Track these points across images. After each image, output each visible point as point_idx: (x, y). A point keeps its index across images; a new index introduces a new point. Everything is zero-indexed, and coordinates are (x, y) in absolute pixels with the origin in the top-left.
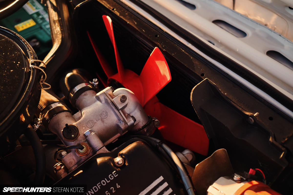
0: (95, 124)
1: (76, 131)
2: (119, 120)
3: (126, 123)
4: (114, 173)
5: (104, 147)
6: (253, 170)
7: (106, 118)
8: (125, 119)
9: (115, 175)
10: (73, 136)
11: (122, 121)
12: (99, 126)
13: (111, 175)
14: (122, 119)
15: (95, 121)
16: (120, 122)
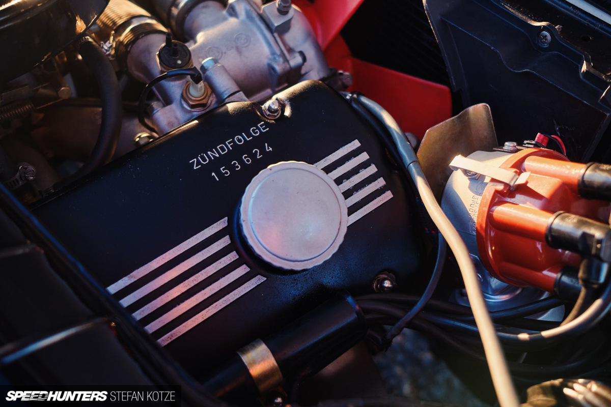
0: (224, 55)
1: (187, 55)
2: (273, 53)
3: (286, 61)
4: (261, 126)
5: (241, 93)
6: (542, 136)
7: (247, 46)
8: (285, 52)
9: (264, 129)
10: (179, 62)
11: (279, 56)
12: (232, 60)
13: (255, 128)
14: (278, 52)
15: (224, 50)
16: (275, 58)
